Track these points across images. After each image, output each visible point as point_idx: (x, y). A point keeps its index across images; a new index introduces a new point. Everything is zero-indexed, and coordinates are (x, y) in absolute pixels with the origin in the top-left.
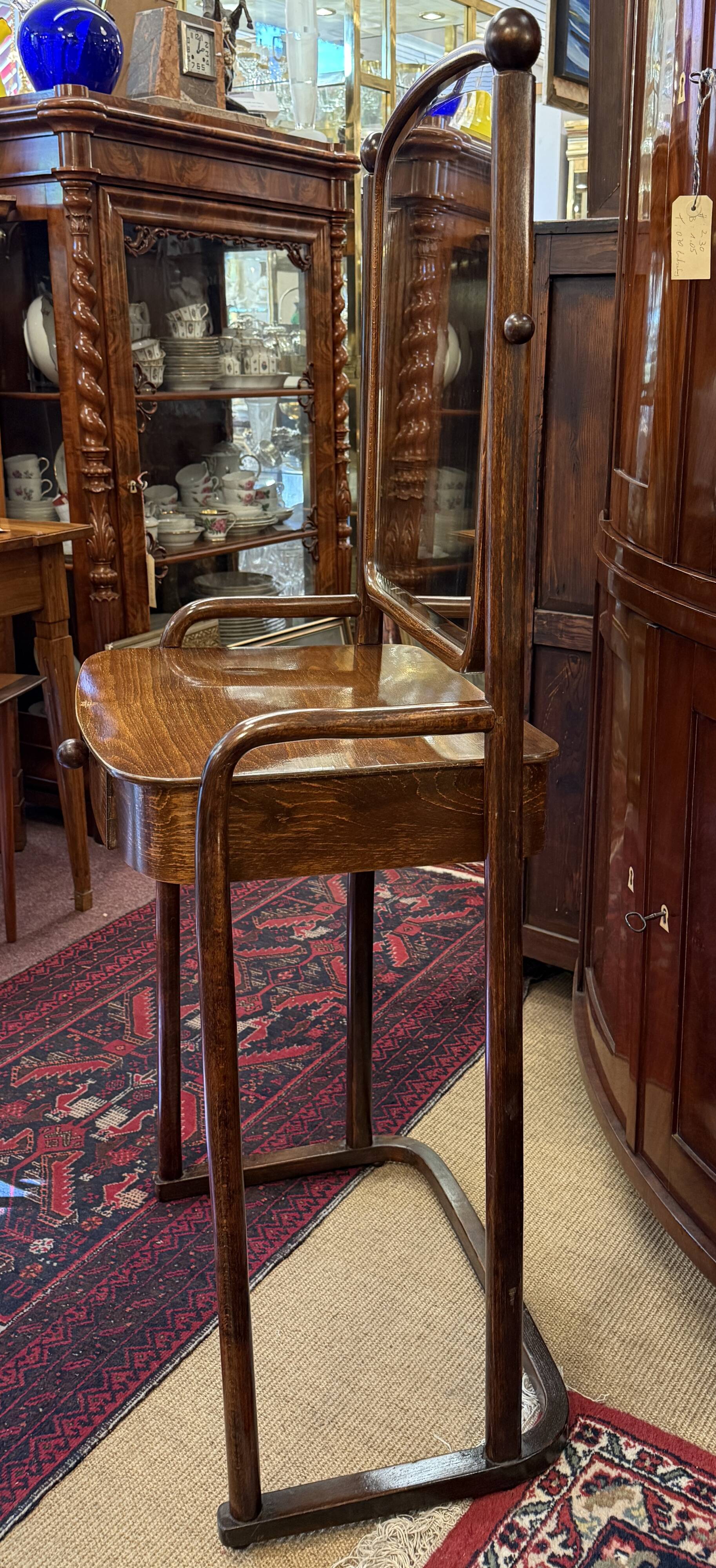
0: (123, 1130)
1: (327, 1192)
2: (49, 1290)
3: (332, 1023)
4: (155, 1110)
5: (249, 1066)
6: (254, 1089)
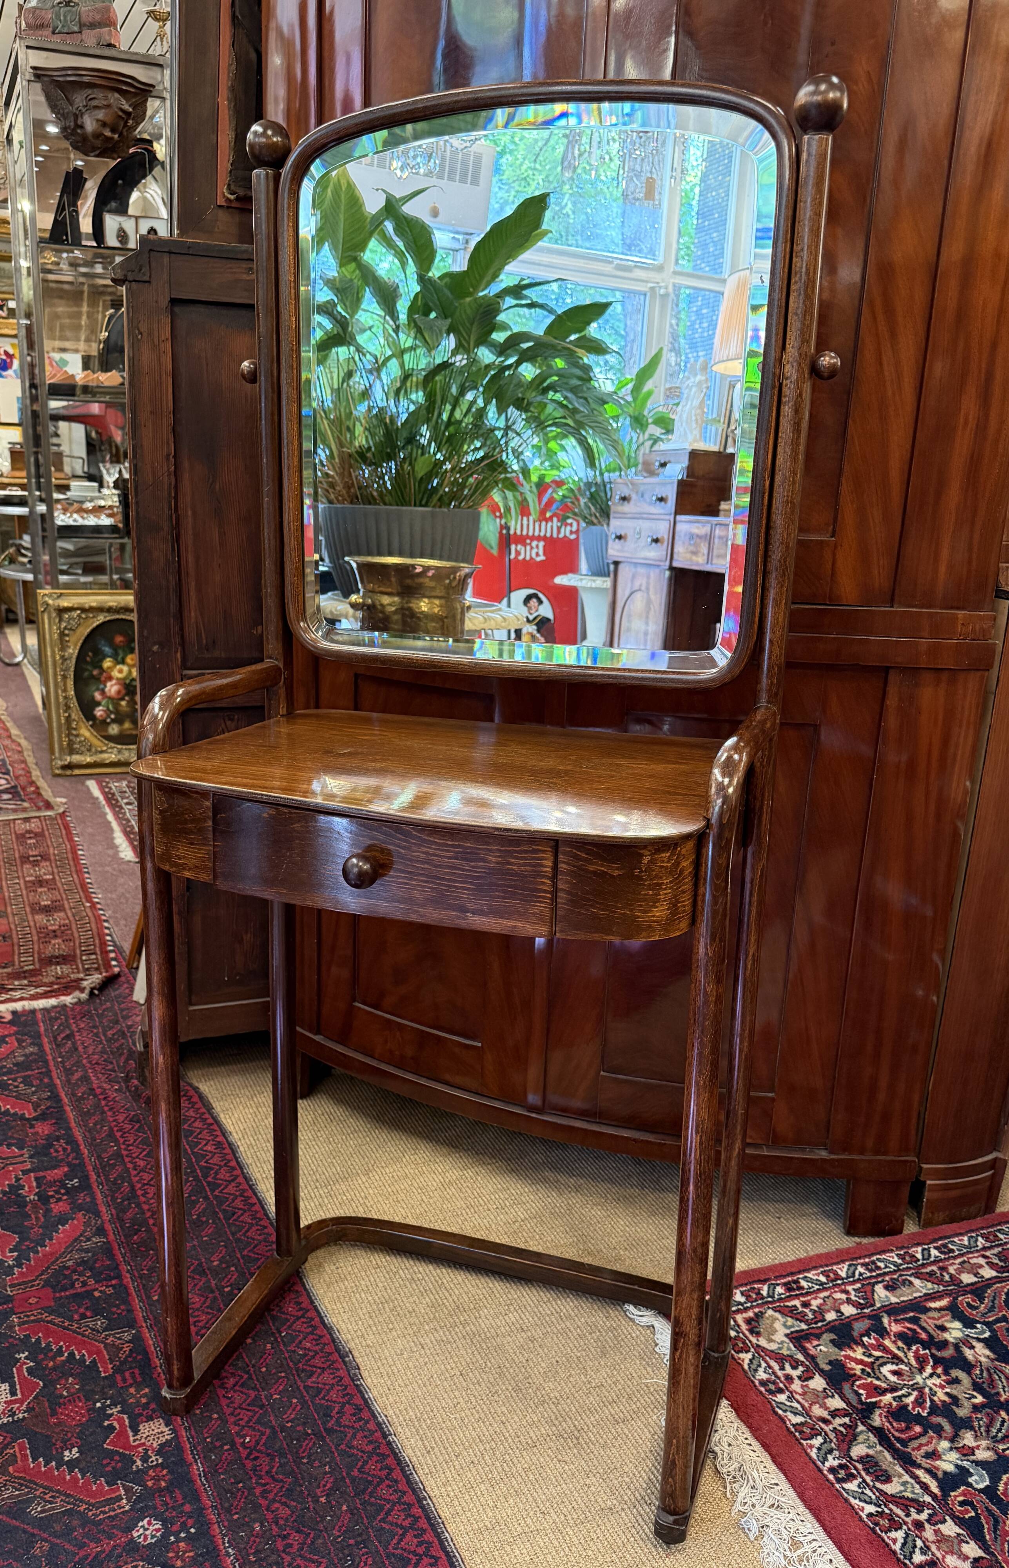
0: (25, 1397)
1: (303, 1305)
2: (230, 1550)
3: (63, 1191)
4: (26, 1358)
5: (48, 1268)
6: (92, 1282)
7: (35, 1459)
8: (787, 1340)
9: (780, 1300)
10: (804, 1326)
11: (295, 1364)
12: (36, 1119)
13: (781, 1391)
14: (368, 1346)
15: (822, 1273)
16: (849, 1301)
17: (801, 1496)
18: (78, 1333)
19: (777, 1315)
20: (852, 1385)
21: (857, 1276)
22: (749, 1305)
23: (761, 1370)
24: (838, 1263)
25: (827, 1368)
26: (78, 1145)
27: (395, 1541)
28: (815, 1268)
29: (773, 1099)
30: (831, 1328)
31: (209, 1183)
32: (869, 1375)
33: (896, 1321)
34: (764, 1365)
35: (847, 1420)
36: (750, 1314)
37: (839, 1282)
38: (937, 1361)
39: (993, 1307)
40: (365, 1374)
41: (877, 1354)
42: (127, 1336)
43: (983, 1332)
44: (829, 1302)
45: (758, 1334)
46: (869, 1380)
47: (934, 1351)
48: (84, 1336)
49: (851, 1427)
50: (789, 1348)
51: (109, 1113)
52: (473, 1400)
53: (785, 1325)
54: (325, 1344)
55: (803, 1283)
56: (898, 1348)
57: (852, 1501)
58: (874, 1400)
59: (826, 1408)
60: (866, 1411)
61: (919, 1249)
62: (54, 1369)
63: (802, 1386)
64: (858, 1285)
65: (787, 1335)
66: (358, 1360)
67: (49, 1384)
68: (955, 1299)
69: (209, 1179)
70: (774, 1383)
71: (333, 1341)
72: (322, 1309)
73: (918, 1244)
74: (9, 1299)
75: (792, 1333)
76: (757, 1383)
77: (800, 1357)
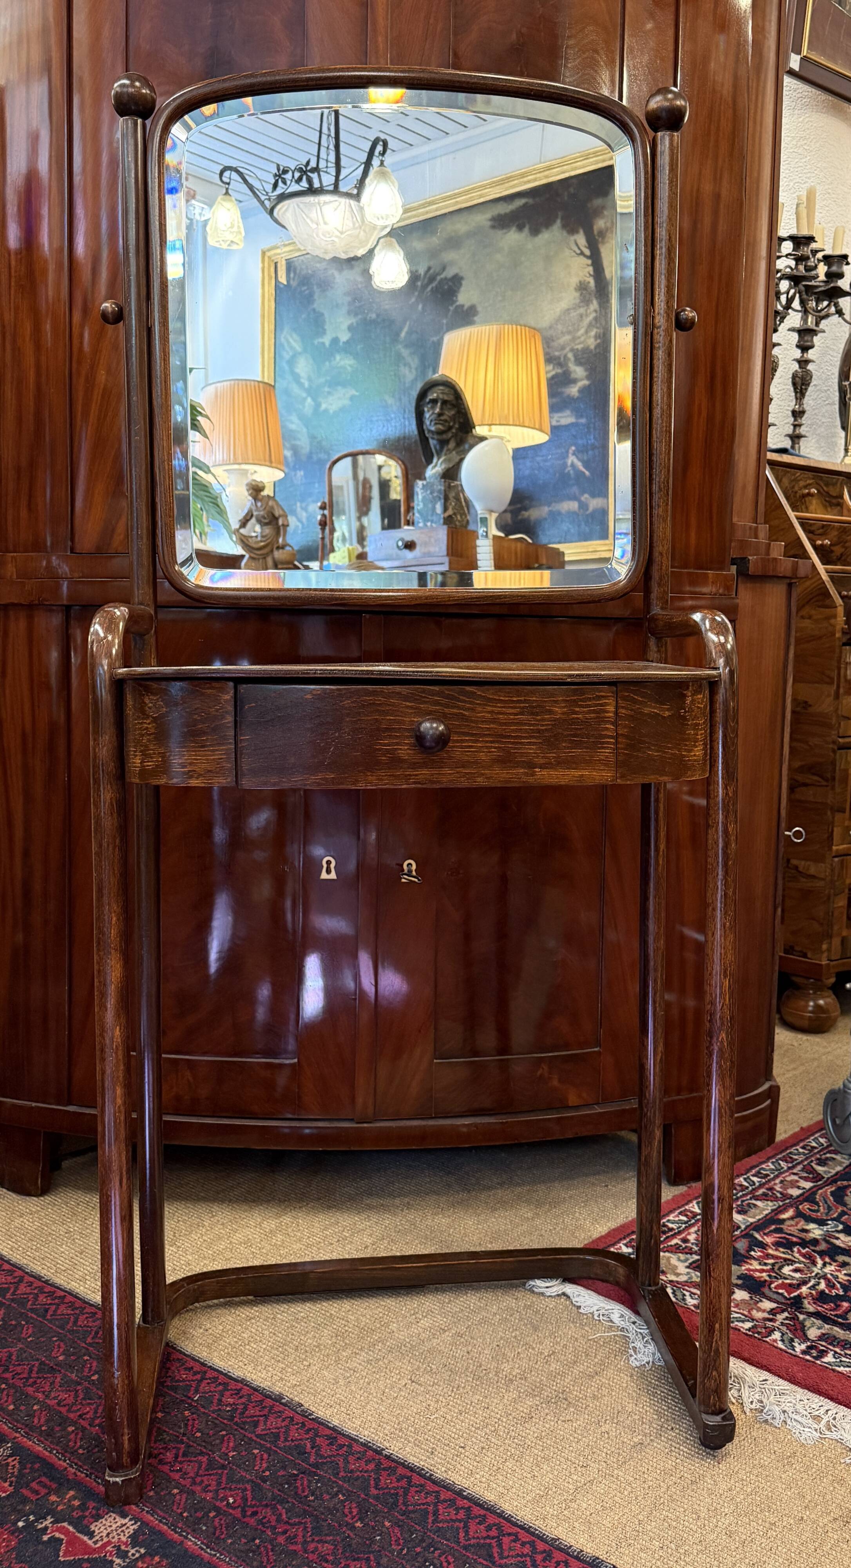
8: (691, 1271)
10: (696, 1258)
14: (296, 1386)
15: (679, 1216)
17: (793, 1381)
20: (770, 1289)
23: (688, 1298)
25: (740, 1282)
27: (462, 1534)
29: (599, 1054)
32: (776, 1278)
33: (766, 1235)
34: (687, 1294)
35: (786, 1314)
38: (822, 1254)
39: (829, 1207)
41: (771, 1261)
43: (837, 1226)
45: (663, 1273)
46: (780, 1281)
47: (813, 1248)
49: (794, 1318)
50: (697, 1276)
53: (679, 1259)
56: (784, 1253)
57: (839, 1369)
58: (796, 1294)
59: (764, 1311)
60: (797, 1304)
61: (741, 1180)
65: (688, 1267)
68: (797, 1208)
72: (219, 1367)
75: (691, 1264)
76: (693, 1308)
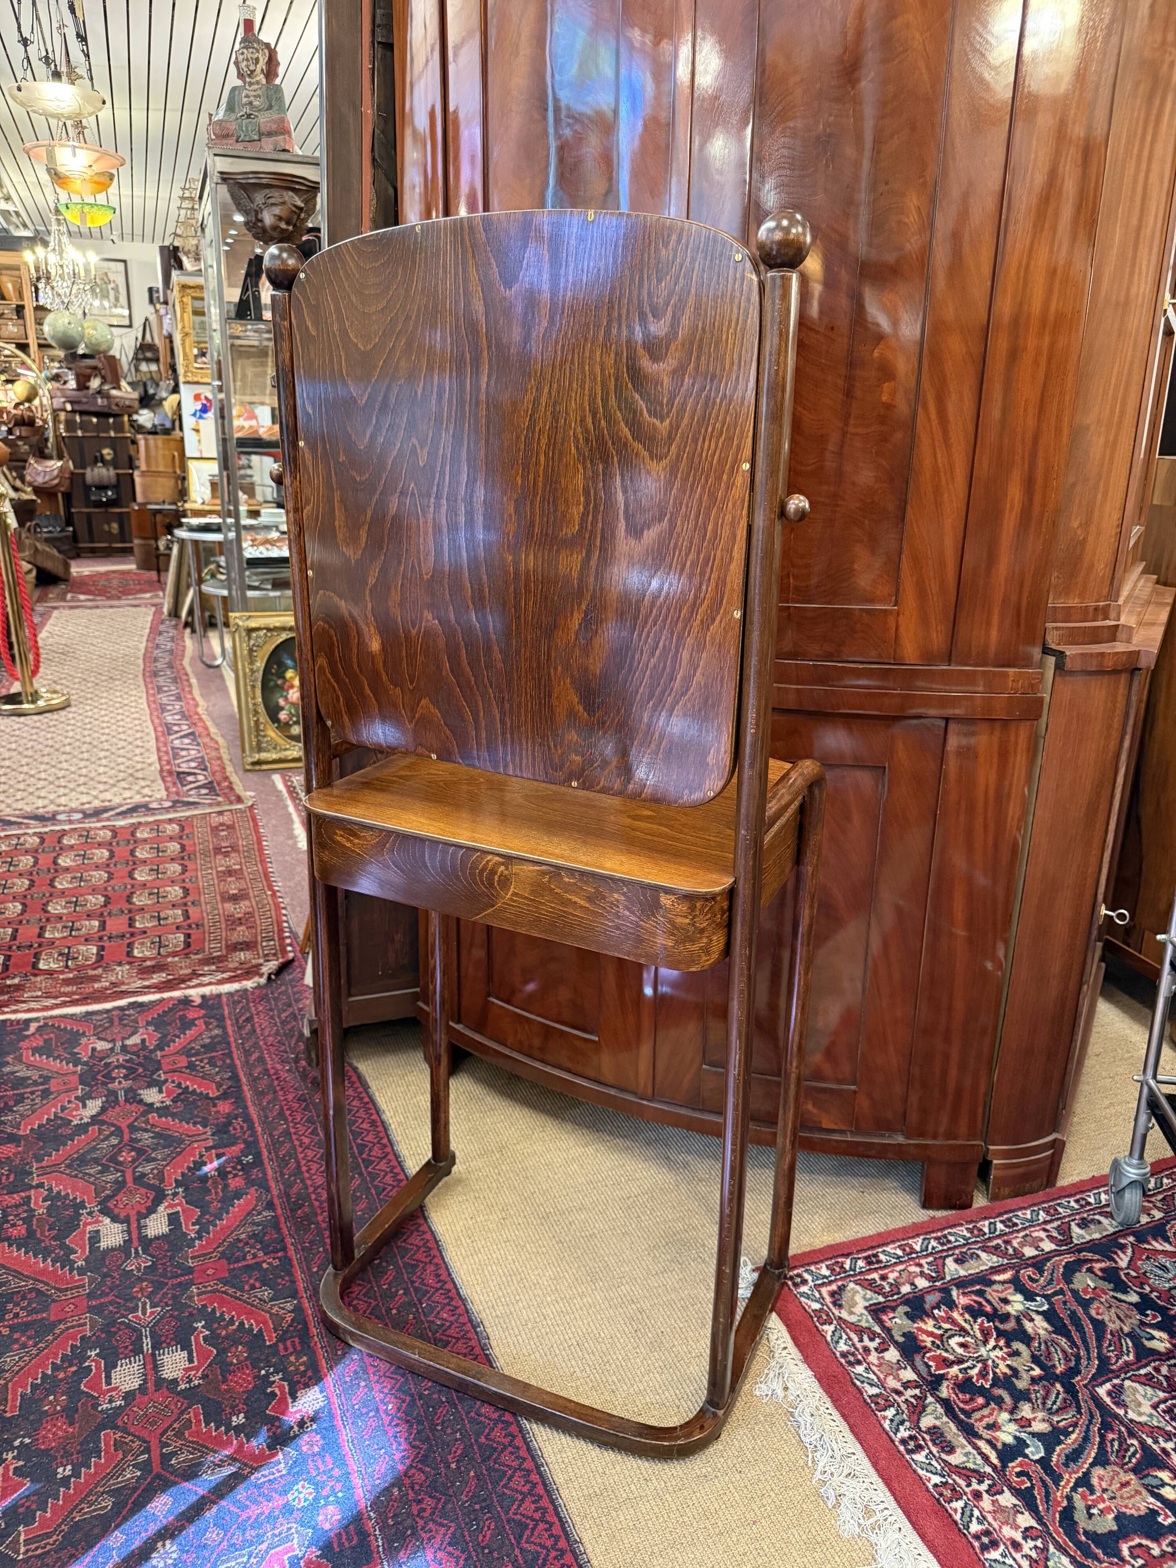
0: (202, 1363)
2: (372, 1514)
3: (239, 1167)
4: (203, 1327)
5: (224, 1240)
6: (261, 1254)
7: (207, 1424)
8: (866, 1313)
9: (861, 1273)
10: (881, 1299)
11: (434, 1334)
12: (218, 1098)
13: (859, 1362)
14: (497, 1316)
15: (899, 1247)
16: (922, 1274)
17: (875, 1465)
18: (248, 1303)
19: (858, 1288)
20: (923, 1357)
21: (930, 1250)
22: (833, 1278)
23: (842, 1342)
24: (913, 1237)
25: (901, 1339)
26: (253, 1124)
27: (515, 1507)
28: (893, 1242)
29: (855, 1092)
30: (906, 1300)
31: (364, 1160)
32: (938, 1347)
33: (964, 1294)
34: (844, 1337)
35: (917, 1392)
36: (834, 1287)
37: (914, 1255)
38: (1000, 1334)
39: (1052, 1280)
40: (494, 1343)
41: (947, 1326)
42: (289, 1306)
43: (1042, 1305)
44: (904, 1275)
45: (840, 1306)
46: (939, 1352)
47: (997, 1324)
48: (252, 1305)
49: (921, 1399)
50: (867, 1321)
51: (281, 1093)
52: (588, 1369)
53: (864, 1297)
54: (460, 1315)
55: (882, 1257)
56: (965, 1321)
57: (920, 1472)
58: (942, 1372)
59: (900, 1380)
60: (934, 1383)
61: (987, 1223)
62: (227, 1337)
63: (879, 1358)
64: (931, 1259)
65: (866, 1308)
66: (489, 1330)
67: (222, 1352)
68: (1018, 1272)
69: (364, 1156)
70: (853, 1354)
71: (467, 1312)
72: (458, 1281)
73: (986, 1218)
74: (190, 1271)
75: (871, 1305)
76: (838, 1354)
77: (877, 1329)
